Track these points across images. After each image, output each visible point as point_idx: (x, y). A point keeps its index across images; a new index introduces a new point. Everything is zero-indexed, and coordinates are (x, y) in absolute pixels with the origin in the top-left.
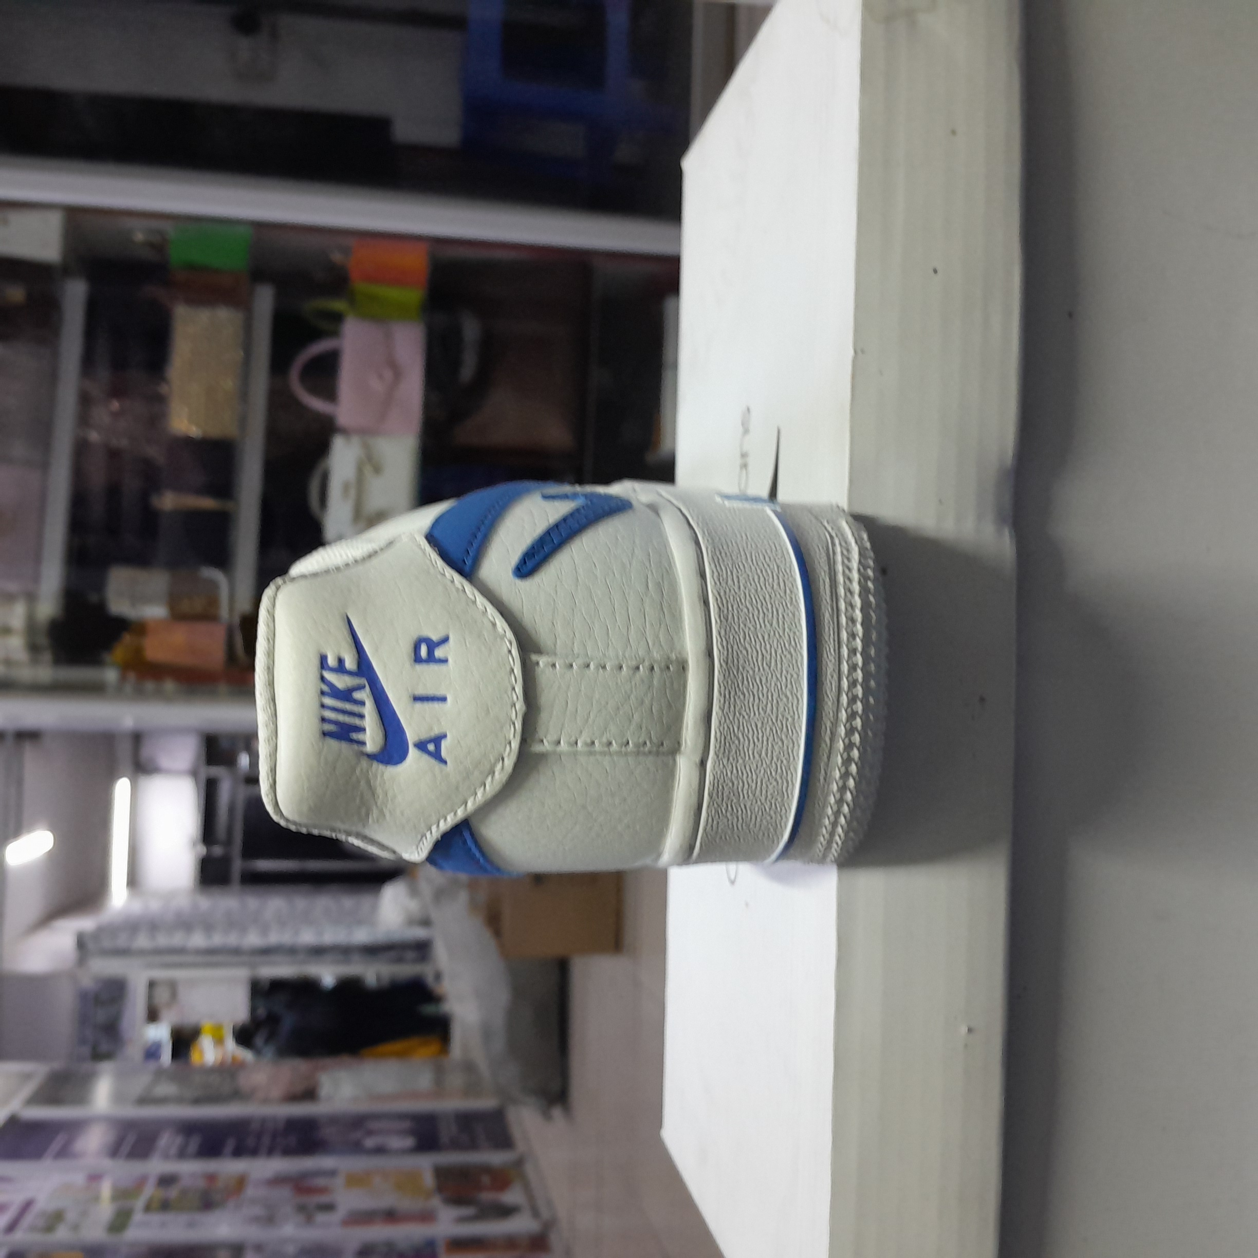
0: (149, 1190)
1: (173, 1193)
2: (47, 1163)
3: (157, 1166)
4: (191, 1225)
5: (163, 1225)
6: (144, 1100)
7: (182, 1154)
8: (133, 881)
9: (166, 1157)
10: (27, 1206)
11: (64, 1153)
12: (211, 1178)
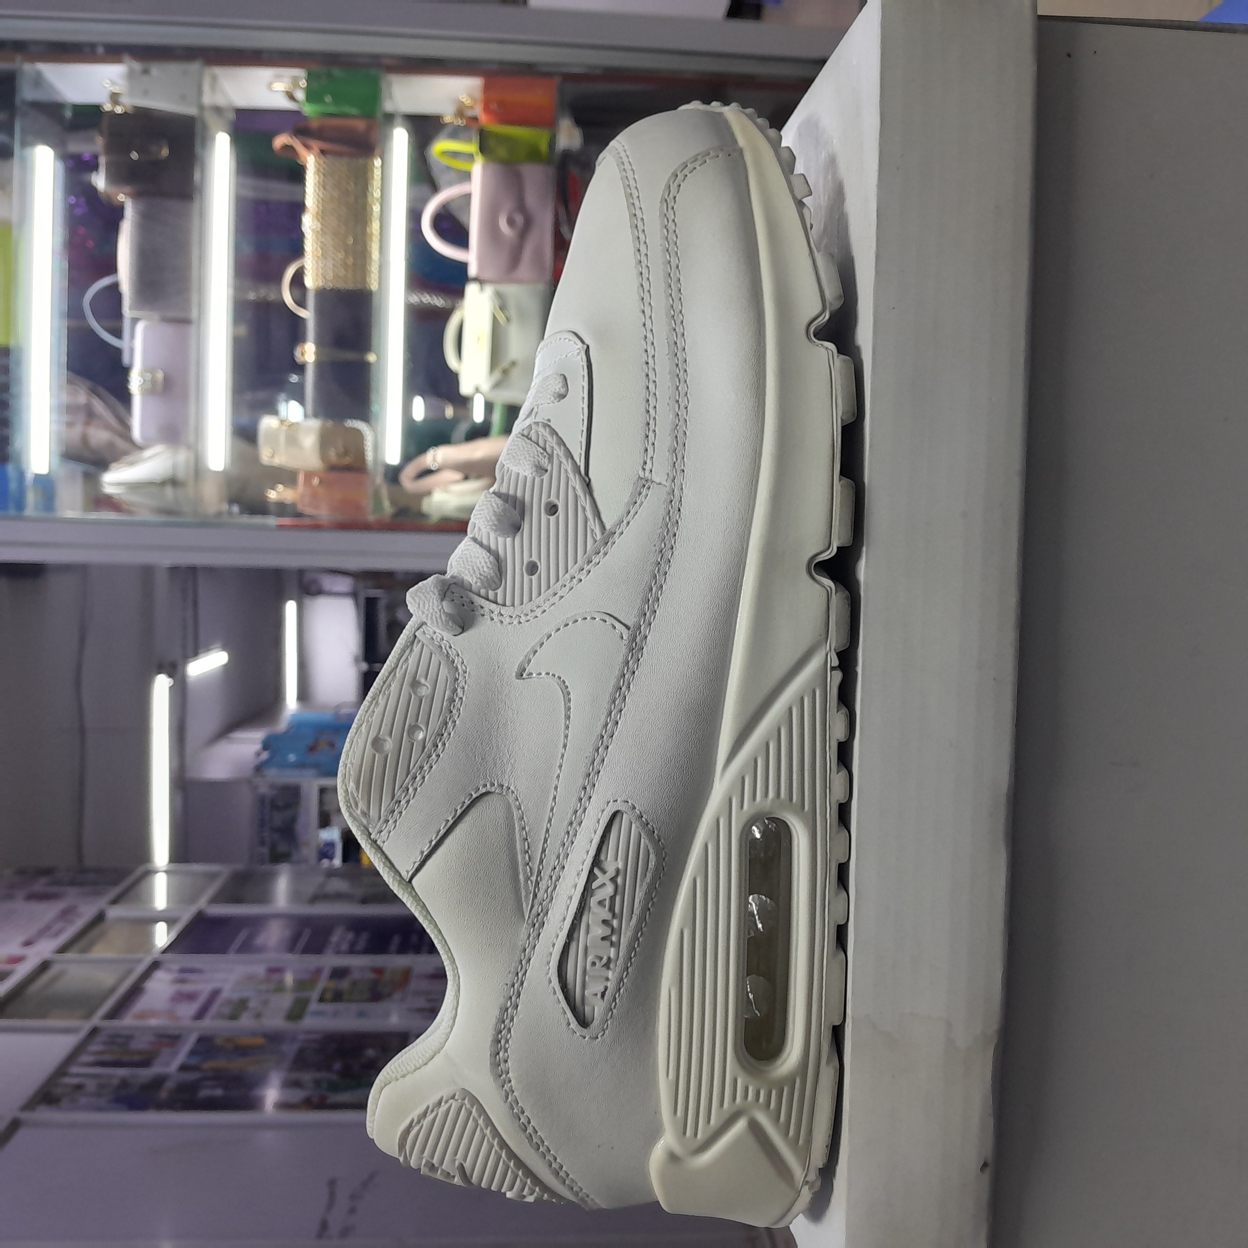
0: (323, 983)
1: (345, 985)
2: (231, 956)
3: (330, 960)
4: (361, 1014)
5: (336, 1014)
6: (318, 897)
7: (352, 950)
8: (304, 695)
9: (338, 952)
10: (215, 993)
11: (247, 947)
12: (379, 971)
